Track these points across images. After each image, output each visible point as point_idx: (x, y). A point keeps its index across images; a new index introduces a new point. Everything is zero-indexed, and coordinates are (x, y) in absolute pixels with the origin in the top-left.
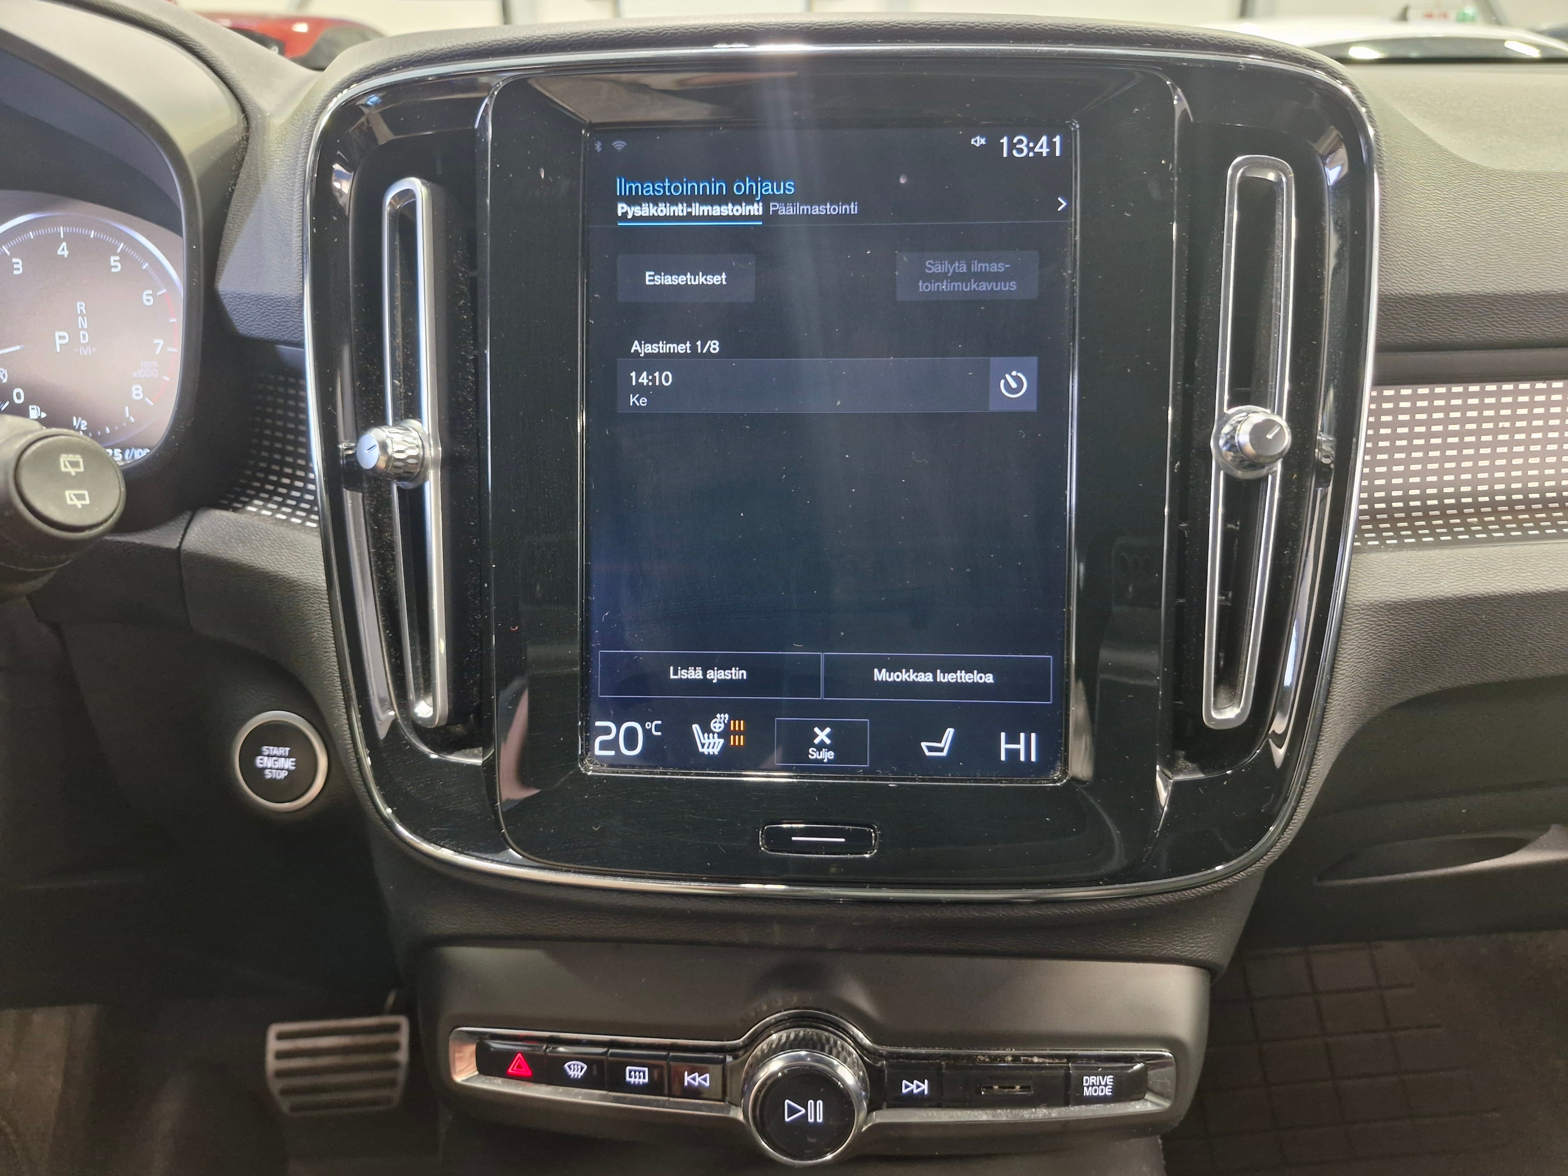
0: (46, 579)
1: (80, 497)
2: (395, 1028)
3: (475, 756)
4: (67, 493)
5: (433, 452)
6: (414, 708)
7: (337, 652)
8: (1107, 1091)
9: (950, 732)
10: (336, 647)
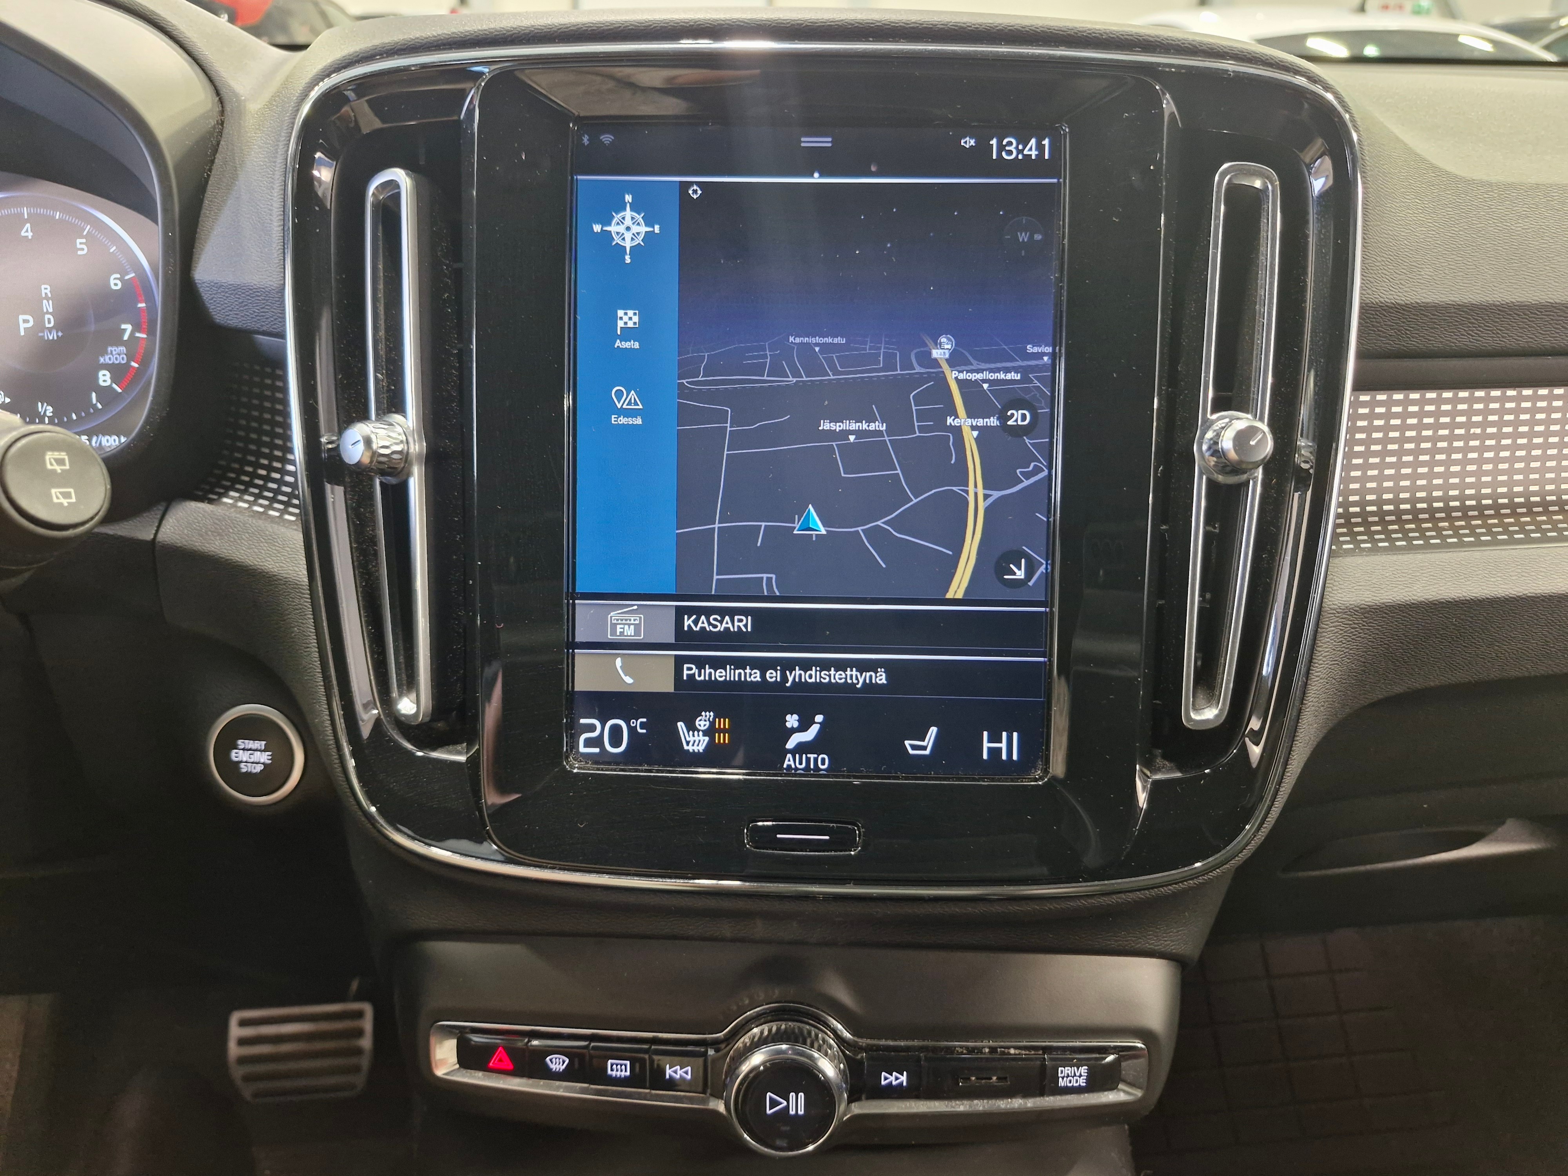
0: (27, 575)
1: (67, 495)
2: (360, 1015)
3: (459, 753)
4: (53, 491)
5: (417, 447)
6: (397, 704)
7: (318, 648)
8: (1082, 1082)
9: (933, 731)
10: (317, 643)
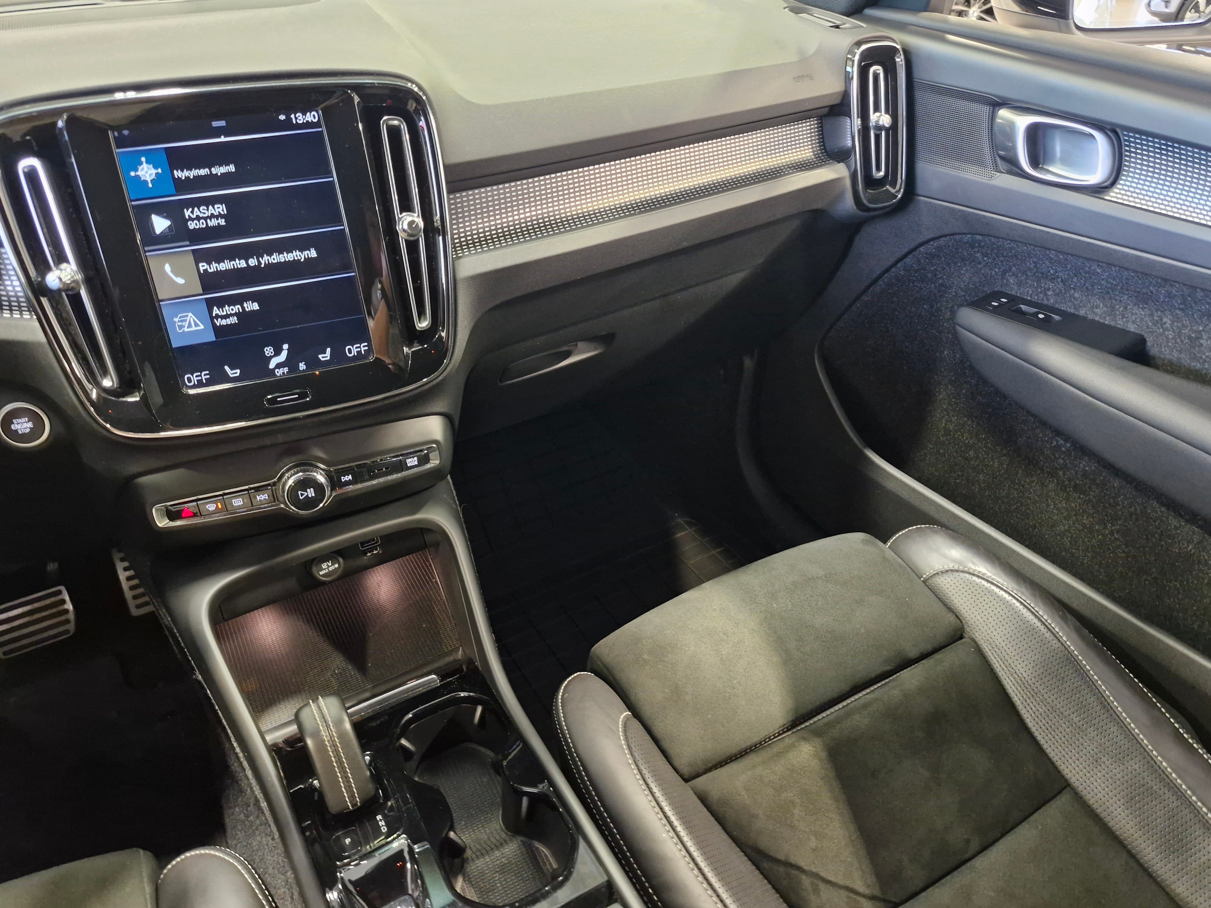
2: (60, 592)
3: (136, 396)
5: (79, 277)
6: (102, 383)
8: (416, 463)
9: (329, 350)
